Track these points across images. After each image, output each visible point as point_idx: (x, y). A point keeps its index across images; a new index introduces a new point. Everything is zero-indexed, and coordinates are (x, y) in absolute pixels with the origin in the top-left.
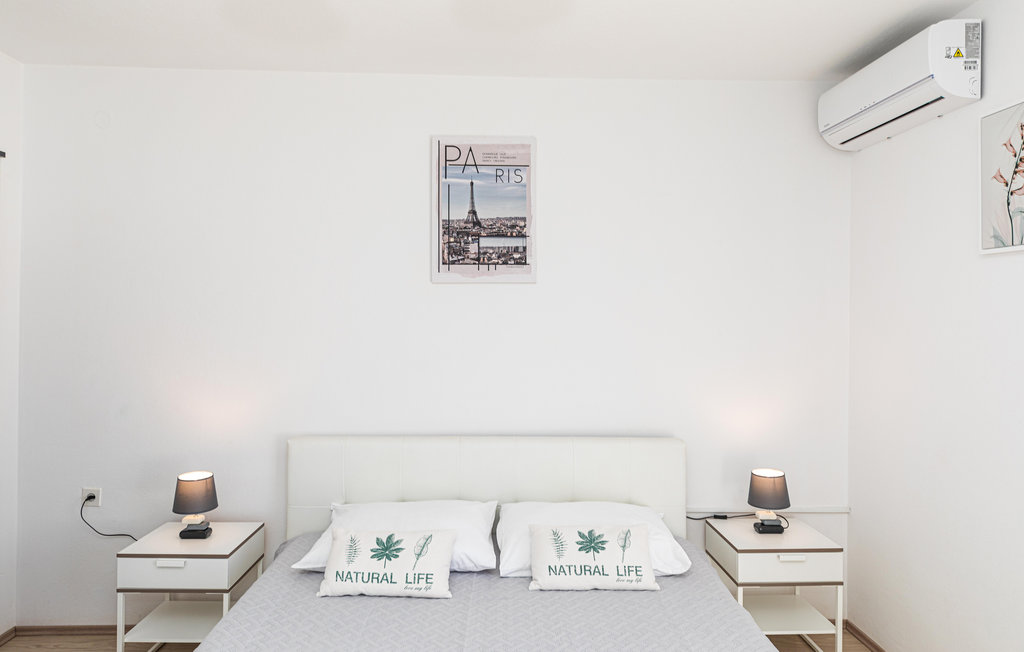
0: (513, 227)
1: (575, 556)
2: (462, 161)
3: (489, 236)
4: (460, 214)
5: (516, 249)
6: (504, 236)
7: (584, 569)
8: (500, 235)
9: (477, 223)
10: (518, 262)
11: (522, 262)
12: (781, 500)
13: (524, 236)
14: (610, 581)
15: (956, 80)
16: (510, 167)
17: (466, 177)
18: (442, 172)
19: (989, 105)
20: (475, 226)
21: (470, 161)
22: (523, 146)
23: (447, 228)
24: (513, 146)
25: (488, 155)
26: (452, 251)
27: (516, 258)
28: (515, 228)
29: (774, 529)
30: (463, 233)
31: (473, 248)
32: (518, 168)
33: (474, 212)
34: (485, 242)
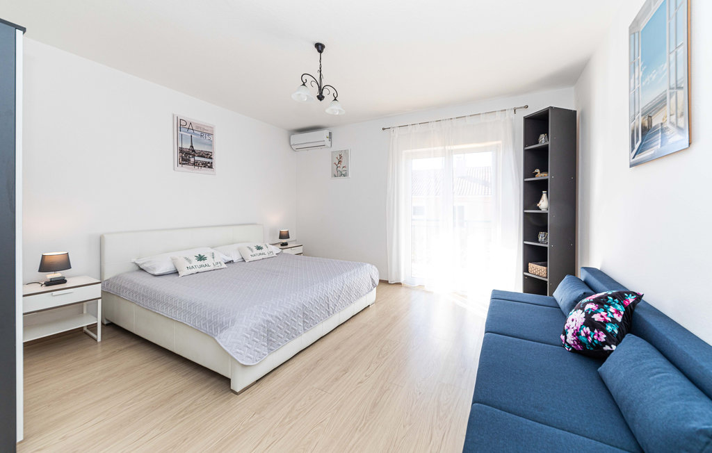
0: (208, 154)
1: (256, 252)
2: (187, 126)
3: (198, 156)
4: (187, 146)
5: (209, 163)
6: (204, 157)
7: (260, 254)
8: (202, 156)
9: (194, 151)
10: (209, 167)
11: (211, 167)
12: (287, 236)
13: (211, 158)
14: (267, 256)
15: (327, 142)
16: (206, 134)
17: (189, 133)
18: (179, 129)
19: (333, 149)
20: (192, 152)
21: (191, 127)
22: (211, 127)
23: (181, 150)
24: (207, 127)
25: (198, 127)
26: (183, 159)
27: (209, 165)
28: (208, 155)
29: (285, 244)
30: (187, 153)
31: (192, 160)
32: (209, 134)
33: (192, 146)
34: (197, 158)
